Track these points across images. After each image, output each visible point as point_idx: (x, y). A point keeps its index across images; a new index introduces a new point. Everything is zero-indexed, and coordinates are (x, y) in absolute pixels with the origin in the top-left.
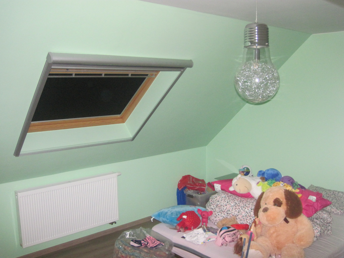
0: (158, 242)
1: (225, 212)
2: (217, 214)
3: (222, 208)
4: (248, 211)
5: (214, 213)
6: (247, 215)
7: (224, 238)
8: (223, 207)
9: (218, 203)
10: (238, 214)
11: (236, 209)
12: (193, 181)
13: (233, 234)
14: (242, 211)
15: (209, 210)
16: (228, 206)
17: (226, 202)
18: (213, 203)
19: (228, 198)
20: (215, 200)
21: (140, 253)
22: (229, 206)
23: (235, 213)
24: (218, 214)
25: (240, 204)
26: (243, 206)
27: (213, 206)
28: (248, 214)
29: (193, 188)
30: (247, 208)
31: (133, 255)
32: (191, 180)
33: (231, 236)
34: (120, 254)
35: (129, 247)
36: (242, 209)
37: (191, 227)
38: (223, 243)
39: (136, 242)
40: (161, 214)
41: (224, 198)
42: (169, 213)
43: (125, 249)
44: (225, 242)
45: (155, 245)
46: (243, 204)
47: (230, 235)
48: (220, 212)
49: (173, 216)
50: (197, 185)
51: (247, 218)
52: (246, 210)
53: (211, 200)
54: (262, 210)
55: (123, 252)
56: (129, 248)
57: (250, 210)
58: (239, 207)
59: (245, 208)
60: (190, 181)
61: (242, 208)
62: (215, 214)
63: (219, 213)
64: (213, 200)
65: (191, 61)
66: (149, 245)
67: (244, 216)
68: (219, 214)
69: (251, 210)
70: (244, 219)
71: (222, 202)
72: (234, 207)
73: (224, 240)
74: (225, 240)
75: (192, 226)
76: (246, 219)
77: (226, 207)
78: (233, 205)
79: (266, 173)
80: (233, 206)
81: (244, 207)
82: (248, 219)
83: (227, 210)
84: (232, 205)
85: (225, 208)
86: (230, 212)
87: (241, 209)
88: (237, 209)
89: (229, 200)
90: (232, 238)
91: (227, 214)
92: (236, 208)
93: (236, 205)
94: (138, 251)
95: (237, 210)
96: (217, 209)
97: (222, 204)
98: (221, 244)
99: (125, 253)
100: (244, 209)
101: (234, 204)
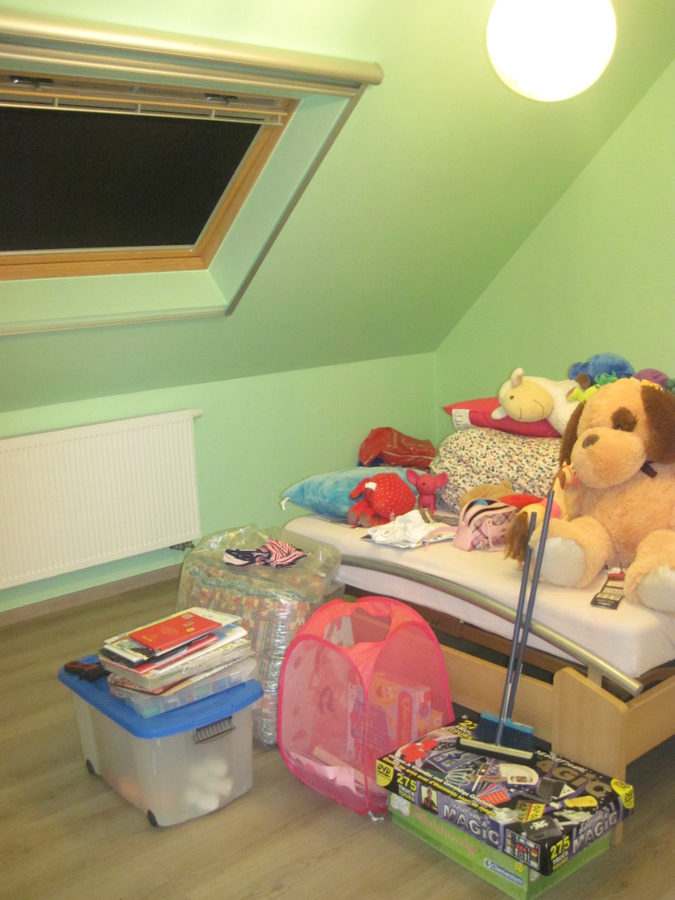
0: (297, 552)
1: (481, 475)
2: (460, 481)
3: (473, 465)
4: (543, 465)
5: (451, 479)
6: (543, 475)
7: (478, 528)
8: (475, 461)
9: (463, 453)
10: (516, 476)
11: (512, 464)
12: (400, 444)
13: (503, 518)
14: (527, 466)
15: (438, 471)
16: (490, 457)
17: (485, 448)
18: (448, 455)
19: (488, 437)
20: (455, 445)
21: (251, 582)
22: (492, 458)
23: (510, 472)
24: (464, 481)
25: (523, 449)
26: (530, 453)
27: (450, 462)
28: (544, 472)
29: (400, 459)
30: (542, 458)
31: (230, 587)
32: (395, 441)
33: (498, 523)
34: (195, 588)
35: (221, 568)
36: (527, 461)
37: (389, 514)
38: (475, 542)
39: (238, 554)
40: (308, 487)
41: (478, 439)
42: (329, 484)
43: (209, 575)
44: (481, 537)
45: (290, 560)
46: (530, 451)
47: (495, 519)
48: (467, 474)
49: (341, 489)
50: (411, 454)
51: (541, 483)
52: (540, 463)
53: (445, 450)
54: (581, 444)
55: (204, 582)
56: (221, 572)
57: (551, 463)
58: (521, 458)
59: (537, 459)
60: (392, 444)
61: (529, 458)
62: (454, 481)
63: (465, 478)
64: (448, 449)
65: (377, 65)
66: (273, 558)
67: (533, 479)
68: (466, 480)
69: (553, 461)
70: (533, 487)
71: (472, 448)
72: (506, 458)
73: (477, 533)
74: (482, 533)
75: (391, 510)
76: (540, 486)
77: (483, 460)
78: (503, 454)
79: (591, 364)
80: (503, 457)
81: (532, 456)
82: (544, 485)
83: (486, 468)
84: (501, 453)
85: (481, 463)
86: (494, 473)
87: (524, 462)
88: (515, 463)
89: (491, 443)
90: (502, 527)
91: (488, 477)
92: (511, 462)
93: (512, 452)
94: (244, 578)
95: (515, 467)
96: (459, 468)
97: (474, 453)
98: (469, 545)
99: (211, 585)
100: (534, 460)
101: (507, 450)
